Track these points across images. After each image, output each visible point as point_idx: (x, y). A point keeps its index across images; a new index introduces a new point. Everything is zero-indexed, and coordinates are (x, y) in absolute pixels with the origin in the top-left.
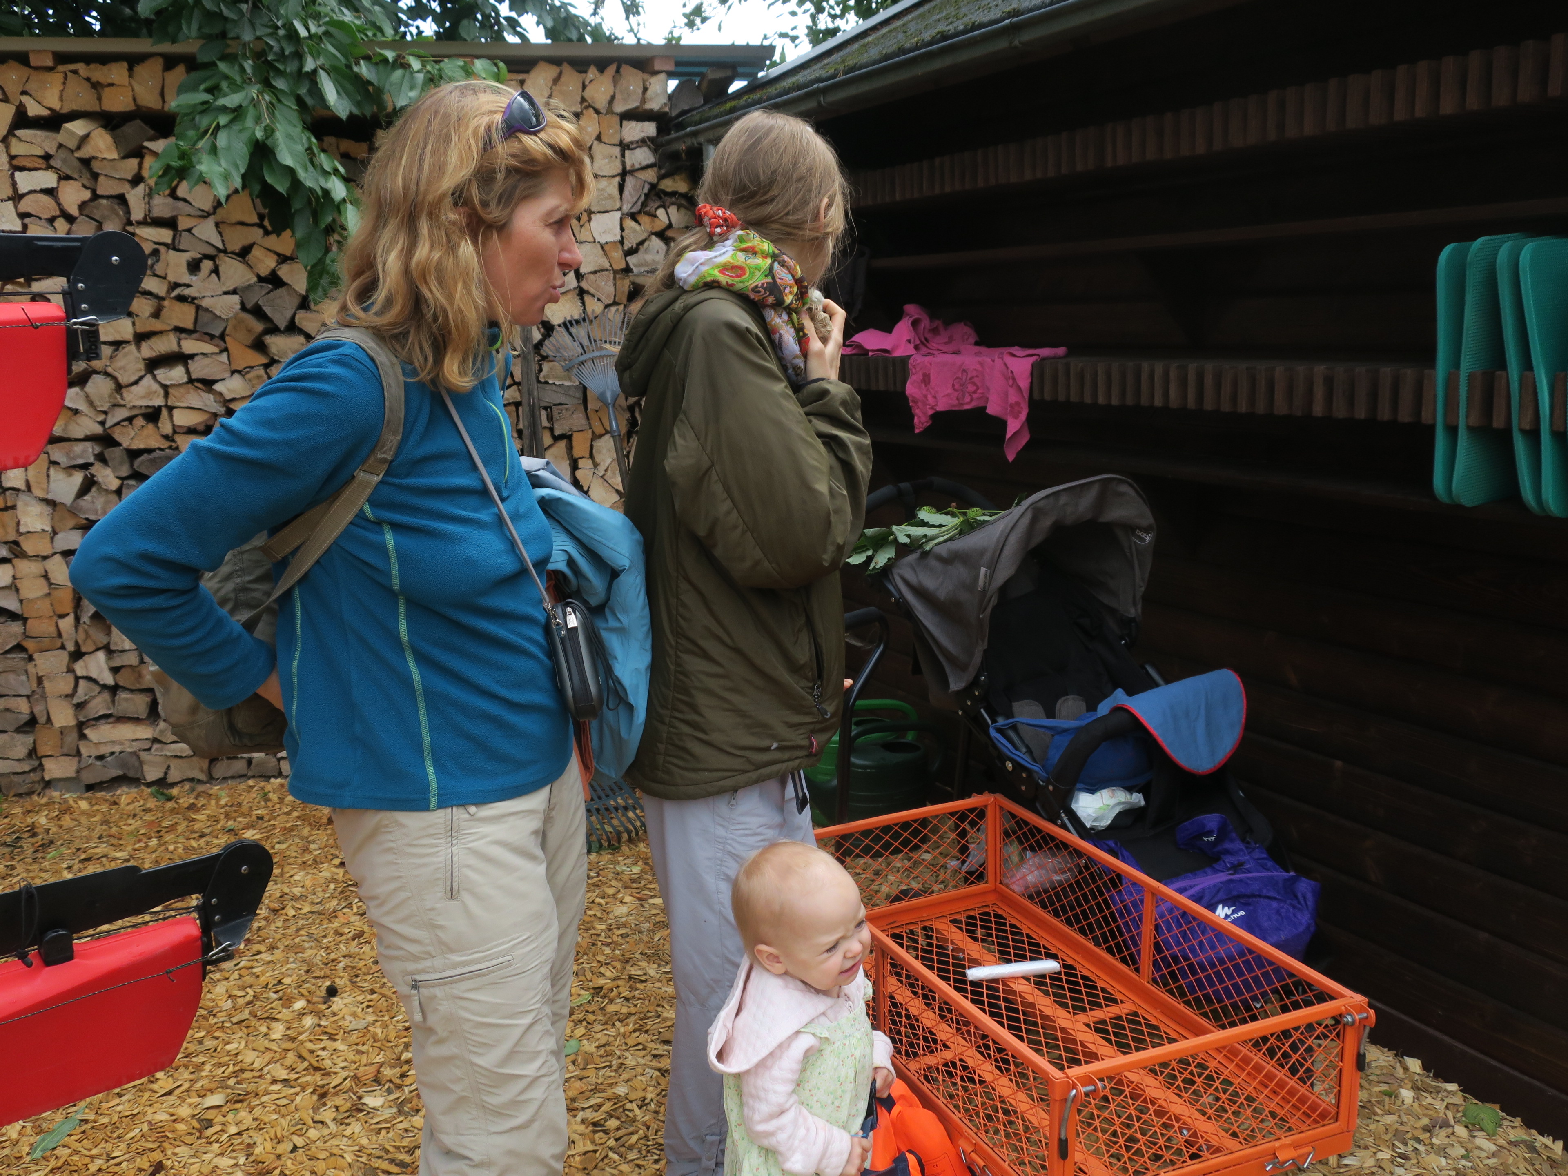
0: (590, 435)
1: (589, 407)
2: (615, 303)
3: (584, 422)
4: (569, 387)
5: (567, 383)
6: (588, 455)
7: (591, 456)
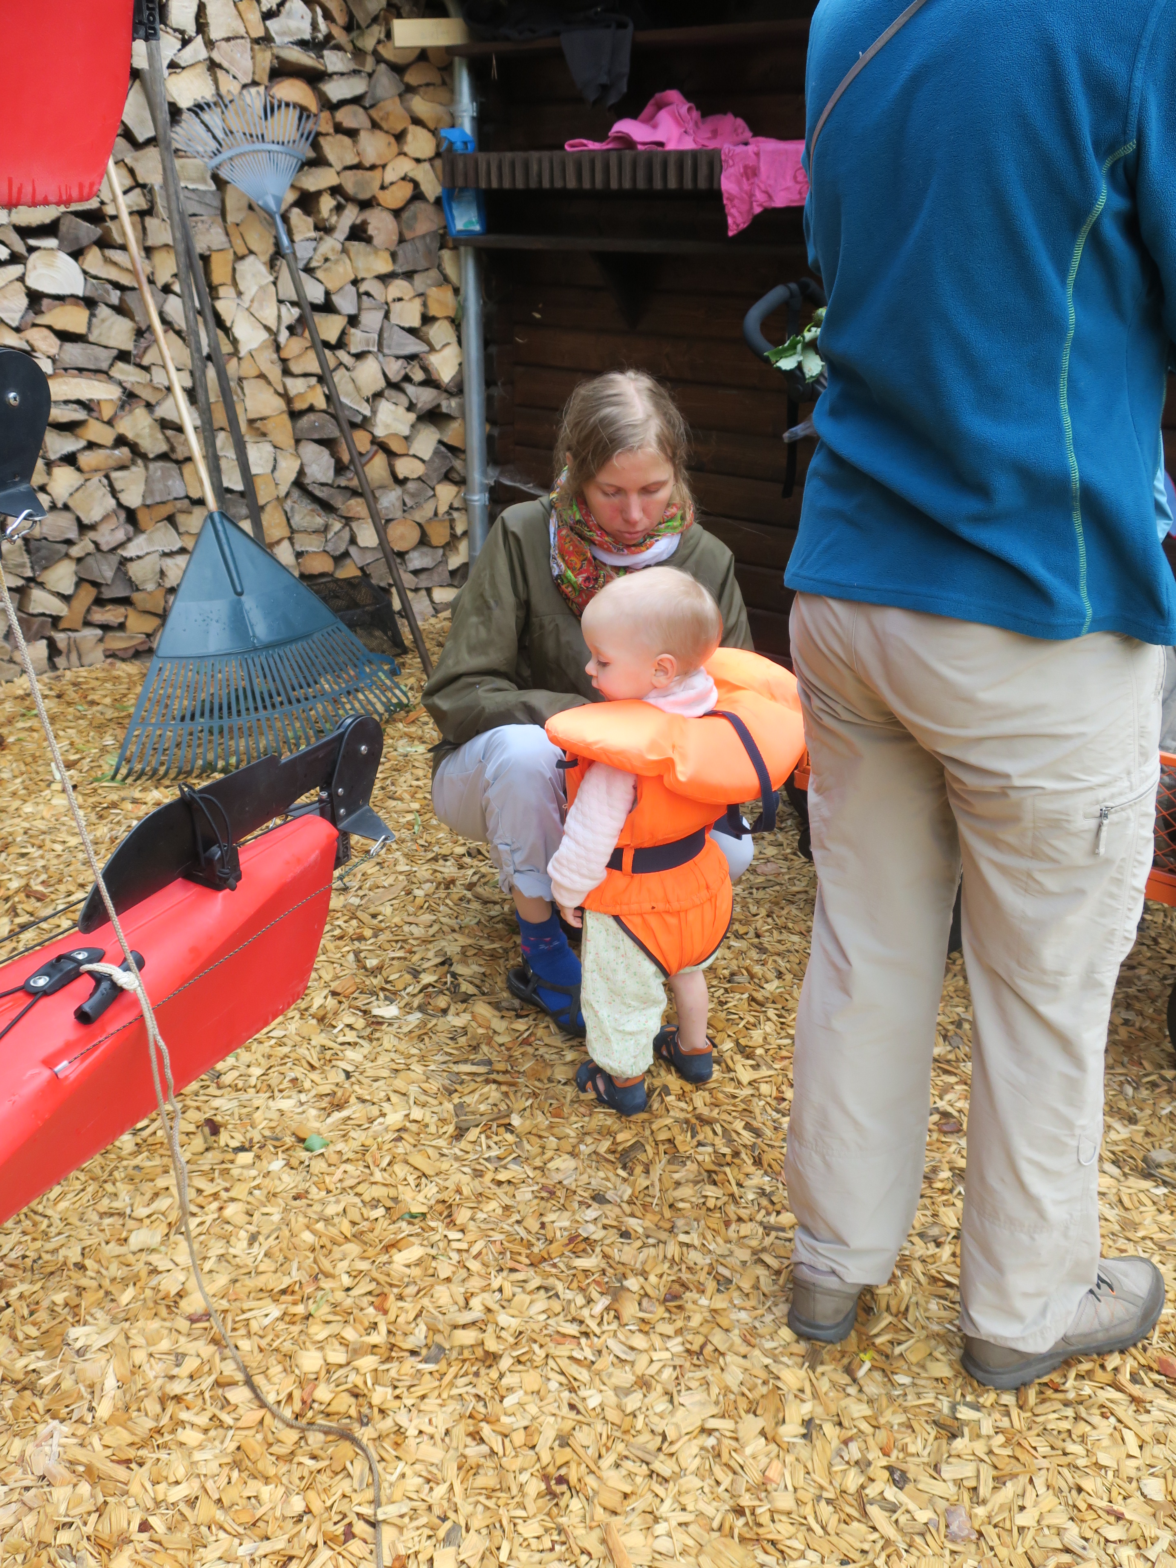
0: (231, 256)
1: (230, 219)
2: (254, 83)
3: (224, 238)
4: (205, 192)
5: (202, 187)
6: (229, 280)
7: (235, 283)
